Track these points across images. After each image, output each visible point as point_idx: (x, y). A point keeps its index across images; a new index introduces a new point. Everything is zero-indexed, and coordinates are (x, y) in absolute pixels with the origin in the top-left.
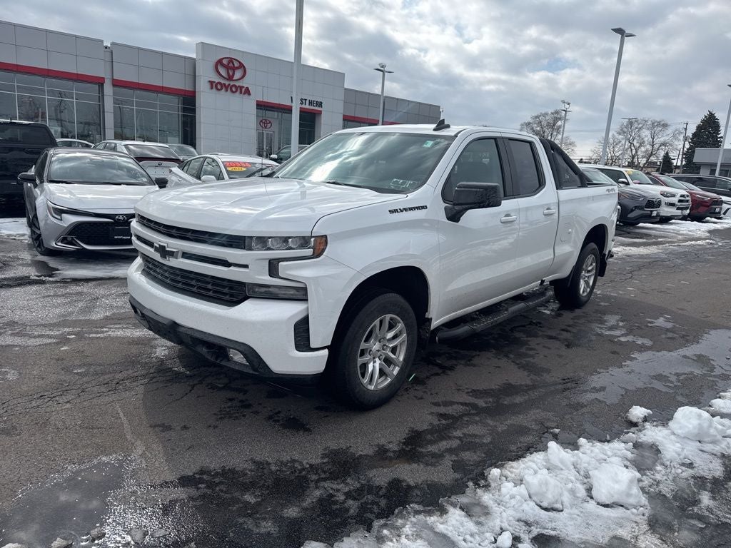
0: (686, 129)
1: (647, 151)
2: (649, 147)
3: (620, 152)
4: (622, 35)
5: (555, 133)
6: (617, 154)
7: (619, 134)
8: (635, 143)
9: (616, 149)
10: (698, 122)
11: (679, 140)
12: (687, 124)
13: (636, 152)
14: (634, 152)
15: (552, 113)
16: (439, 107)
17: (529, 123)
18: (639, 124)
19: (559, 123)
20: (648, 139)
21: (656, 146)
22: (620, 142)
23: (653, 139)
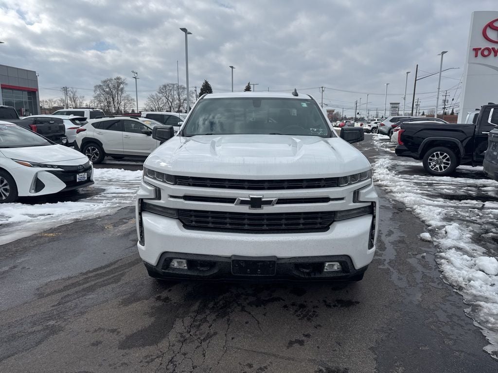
0: (196, 90)
1: (177, 104)
2: (177, 101)
3: (162, 105)
4: (186, 33)
5: (120, 93)
6: (161, 106)
7: (159, 93)
8: (170, 98)
9: (160, 103)
10: (201, 87)
11: (193, 97)
12: (196, 87)
13: (172, 105)
14: (170, 104)
15: (115, 79)
16: (35, 72)
17: (100, 86)
18: (170, 87)
19: (122, 86)
20: (176, 96)
21: (182, 101)
22: (161, 98)
23: (179, 96)
